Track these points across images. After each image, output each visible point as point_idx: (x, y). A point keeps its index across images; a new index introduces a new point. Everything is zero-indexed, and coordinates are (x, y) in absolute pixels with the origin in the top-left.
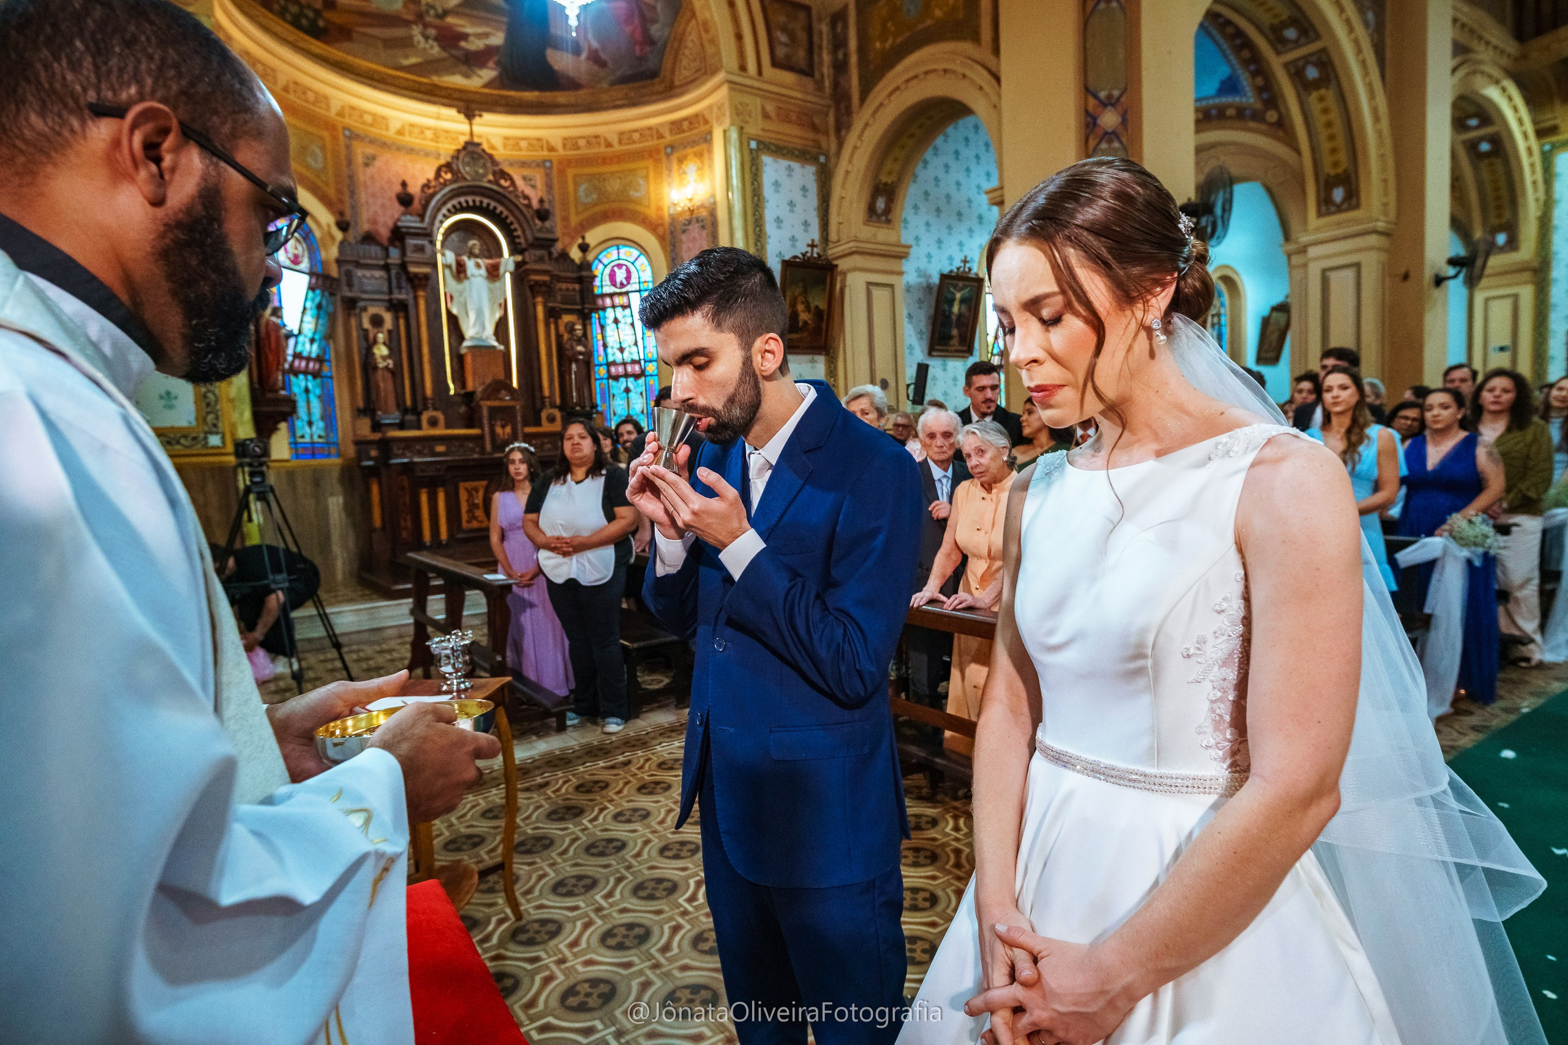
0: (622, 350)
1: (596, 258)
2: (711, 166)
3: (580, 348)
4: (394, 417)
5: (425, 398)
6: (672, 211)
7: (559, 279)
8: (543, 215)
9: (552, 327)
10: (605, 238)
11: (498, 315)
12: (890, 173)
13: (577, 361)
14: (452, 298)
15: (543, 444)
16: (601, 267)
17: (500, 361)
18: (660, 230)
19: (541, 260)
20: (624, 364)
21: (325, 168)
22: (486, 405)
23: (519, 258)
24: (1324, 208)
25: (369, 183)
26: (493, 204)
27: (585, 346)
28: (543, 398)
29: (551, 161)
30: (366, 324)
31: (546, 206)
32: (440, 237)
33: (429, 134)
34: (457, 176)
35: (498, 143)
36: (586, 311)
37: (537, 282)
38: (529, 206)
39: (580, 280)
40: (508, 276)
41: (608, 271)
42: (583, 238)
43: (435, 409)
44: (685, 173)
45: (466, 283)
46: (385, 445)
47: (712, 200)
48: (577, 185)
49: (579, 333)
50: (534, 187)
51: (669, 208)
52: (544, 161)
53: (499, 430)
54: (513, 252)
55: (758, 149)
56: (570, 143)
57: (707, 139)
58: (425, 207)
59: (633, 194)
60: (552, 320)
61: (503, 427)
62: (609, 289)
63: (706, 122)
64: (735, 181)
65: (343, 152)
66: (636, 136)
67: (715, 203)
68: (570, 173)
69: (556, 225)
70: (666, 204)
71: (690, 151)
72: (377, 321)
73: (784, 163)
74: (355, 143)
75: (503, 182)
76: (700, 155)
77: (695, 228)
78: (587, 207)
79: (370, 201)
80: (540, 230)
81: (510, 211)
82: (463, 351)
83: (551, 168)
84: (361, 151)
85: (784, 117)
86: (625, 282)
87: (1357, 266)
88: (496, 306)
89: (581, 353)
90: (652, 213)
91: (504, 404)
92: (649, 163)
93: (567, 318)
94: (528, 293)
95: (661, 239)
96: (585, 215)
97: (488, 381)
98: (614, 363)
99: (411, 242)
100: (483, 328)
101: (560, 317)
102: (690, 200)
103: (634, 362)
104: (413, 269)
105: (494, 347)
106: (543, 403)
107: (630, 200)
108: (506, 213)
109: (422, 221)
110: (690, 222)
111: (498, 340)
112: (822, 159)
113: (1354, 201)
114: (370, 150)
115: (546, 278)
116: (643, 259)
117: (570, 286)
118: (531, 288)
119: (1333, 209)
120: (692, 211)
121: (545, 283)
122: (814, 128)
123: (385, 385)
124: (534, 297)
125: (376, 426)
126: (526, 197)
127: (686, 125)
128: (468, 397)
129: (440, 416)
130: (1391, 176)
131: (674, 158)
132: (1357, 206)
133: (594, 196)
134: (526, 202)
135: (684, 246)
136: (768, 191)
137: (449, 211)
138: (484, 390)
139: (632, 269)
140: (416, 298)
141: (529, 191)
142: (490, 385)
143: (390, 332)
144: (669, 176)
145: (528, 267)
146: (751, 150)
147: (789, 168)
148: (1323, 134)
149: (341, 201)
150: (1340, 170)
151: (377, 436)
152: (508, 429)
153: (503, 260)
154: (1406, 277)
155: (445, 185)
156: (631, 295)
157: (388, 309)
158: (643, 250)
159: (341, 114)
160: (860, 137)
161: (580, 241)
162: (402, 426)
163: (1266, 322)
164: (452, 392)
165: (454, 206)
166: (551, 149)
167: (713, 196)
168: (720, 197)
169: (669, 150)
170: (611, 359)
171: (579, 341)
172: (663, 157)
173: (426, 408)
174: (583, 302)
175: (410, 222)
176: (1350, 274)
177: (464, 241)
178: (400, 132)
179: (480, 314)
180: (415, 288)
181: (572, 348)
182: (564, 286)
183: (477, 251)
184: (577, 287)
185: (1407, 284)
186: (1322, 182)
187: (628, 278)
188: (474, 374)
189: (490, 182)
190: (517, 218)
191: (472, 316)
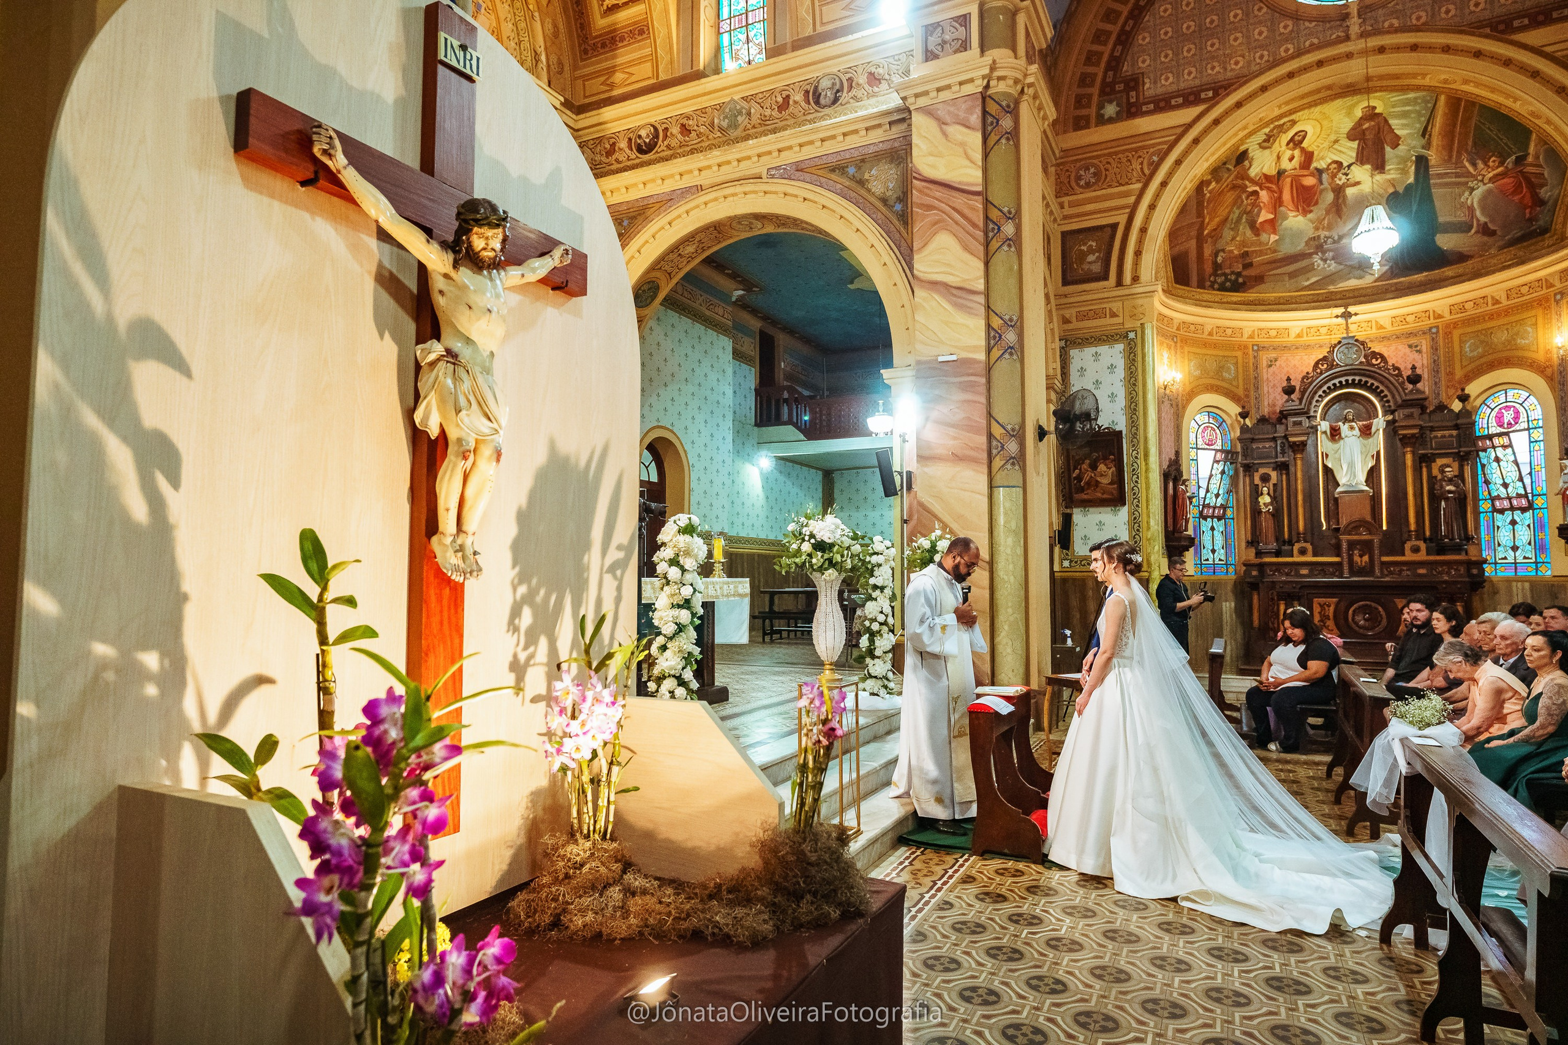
0: (1506, 485)
1: (1480, 404)
3: (1452, 487)
4: (1273, 546)
5: (1299, 534)
6: (1561, 352)
7: (1433, 429)
8: (1415, 379)
9: (1424, 470)
11: (1370, 465)
13: (1447, 499)
14: (1327, 455)
15: (1401, 571)
16: (1486, 411)
17: (1371, 503)
18: (1549, 372)
19: (1410, 416)
20: (1510, 498)
21: (1236, 378)
22: (1344, 538)
25: (1271, 378)
26: (1365, 378)
27: (1456, 486)
28: (1407, 532)
29: (1437, 327)
30: (1257, 481)
31: (1419, 371)
32: (1320, 411)
33: (1324, 331)
34: (1332, 365)
36: (1465, 453)
37: (1405, 436)
38: (1400, 375)
39: (1457, 427)
40: (1380, 433)
41: (1494, 414)
42: (1464, 390)
43: (1306, 541)
45: (1342, 442)
46: (1261, 567)
48: (1462, 342)
49: (1450, 474)
50: (1419, 351)
51: (1555, 349)
52: (1431, 329)
53: (1357, 559)
56: (1457, 308)
58: (1303, 393)
59: (1521, 342)
61: (1361, 556)
62: (1493, 430)
65: (1252, 360)
66: (1524, 290)
68: (1456, 334)
69: (1442, 380)
70: (1552, 347)
72: (1265, 478)
74: (1261, 353)
75: (1374, 361)
78: (1472, 360)
79: (1271, 391)
80: (1410, 393)
81: (1381, 382)
82: (1337, 495)
83: (1438, 332)
84: (1265, 358)
86: (1512, 422)
89: (1450, 492)
90: (1540, 356)
91: (1363, 538)
92: (1538, 312)
94: (1399, 444)
95: (1549, 379)
96: (1470, 367)
98: (1498, 498)
99: (1292, 419)
100: (1356, 476)
101: (1434, 461)
103: (1520, 496)
104: (1291, 439)
105: (1364, 493)
106: (1410, 536)
107: (1518, 348)
108: (1377, 384)
109: (1300, 403)
114: (1273, 355)
115: (1415, 431)
116: (1530, 399)
117: (1447, 433)
118: (1400, 440)
121: (1413, 435)
123: (1267, 524)
124: (1404, 448)
125: (1259, 554)
126: (1396, 368)
129: (1309, 547)
131: (1564, 303)
133: (1481, 350)
134: (1395, 372)
137: (1324, 392)
138: (1346, 527)
140: (1295, 459)
141: (1401, 361)
143: (1274, 485)
144: (1559, 320)
145: (1398, 423)
149: (1247, 396)
151: (1258, 561)
152: (1366, 558)
153: (1375, 421)
155: (1321, 373)
156: (1517, 434)
157: (1274, 469)
158: (1532, 392)
159: (1251, 337)
161: (1460, 393)
162: (1278, 554)
164: (1323, 528)
165: (1329, 388)
166: (1440, 316)
169: (1558, 297)
170: (1494, 494)
171: (1449, 482)
172: (1554, 305)
173: (1299, 541)
174: (1462, 446)
175: (1295, 405)
178: (1299, 336)
179: (1351, 465)
180: (1294, 451)
181: (1442, 487)
182: (1439, 434)
184: (1454, 433)
187: (1516, 418)
189: (1361, 363)
190: (1387, 387)
191: (1345, 467)
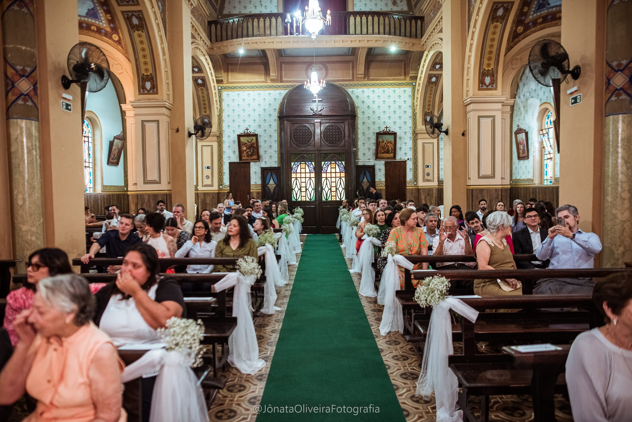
24: (142, 91)
87: (158, 121)
113: (155, 90)
119: (146, 92)
130: (170, 81)
132: (157, 93)
148: (141, 54)
150: (149, 74)
154: (178, 131)
163: (111, 144)
176: (154, 125)
185: (178, 133)
186: (141, 77)
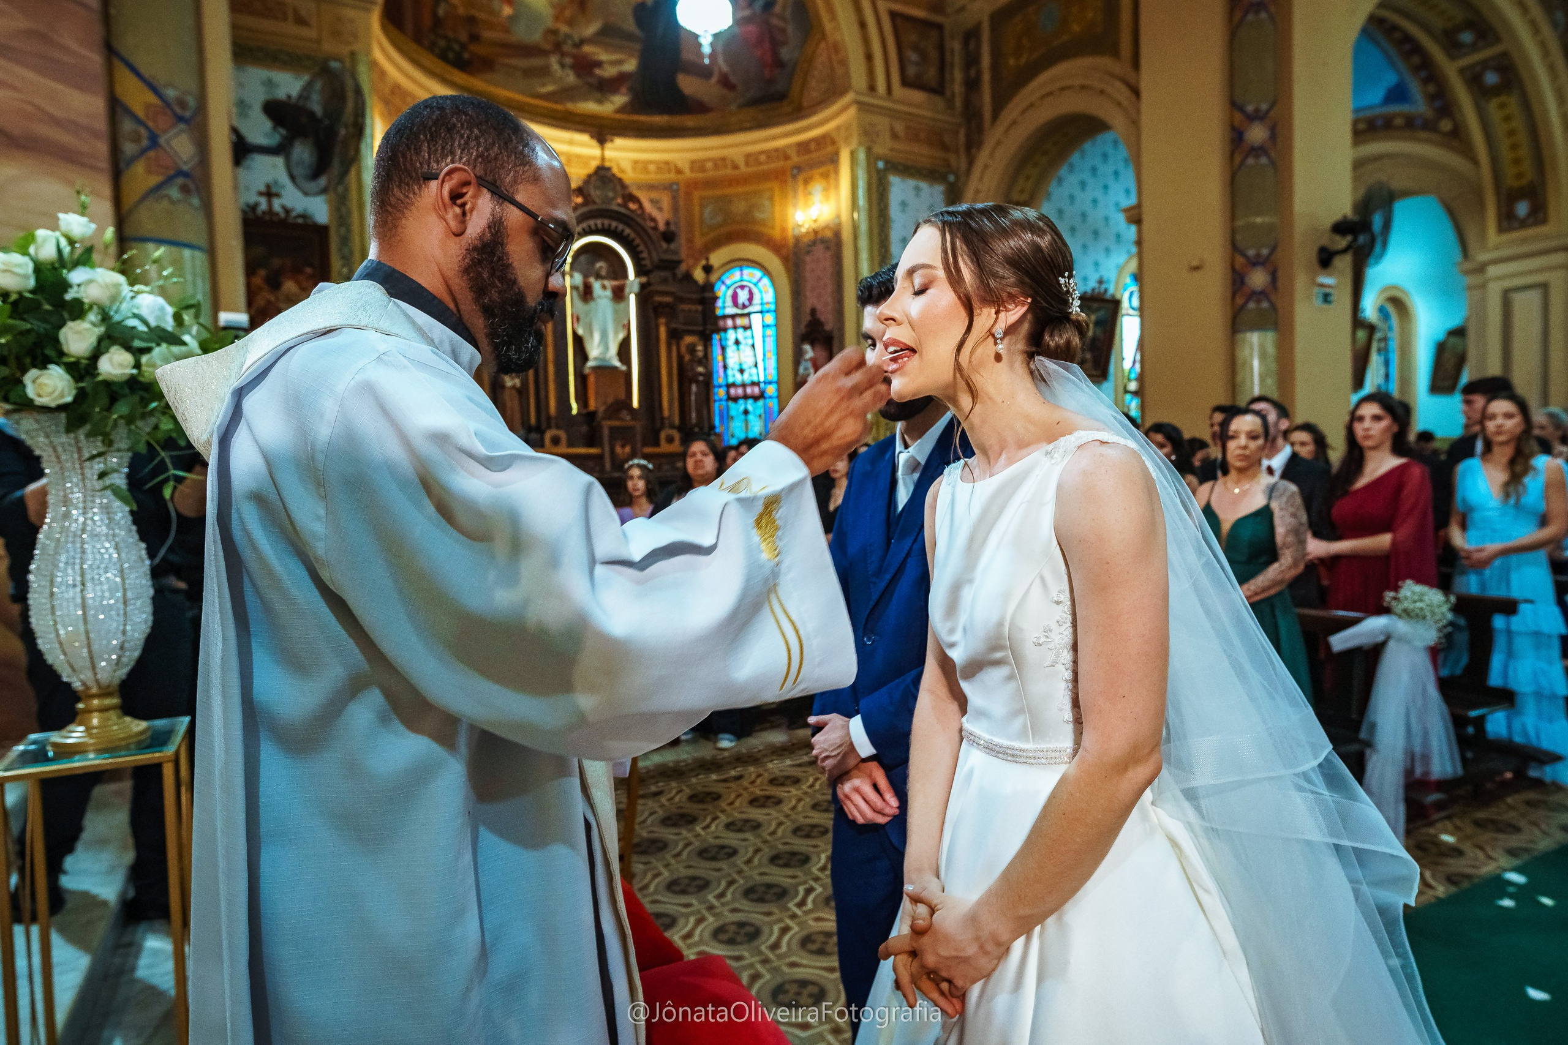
0: (742, 371)
1: (719, 279)
2: (837, 186)
3: (701, 369)
5: (549, 418)
6: (796, 232)
7: (680, 300)
8: (669, 236)
9: (674, 348)
10: (729, 259)
11: (621, 336)
12: (1022, 191)
13: (697, 382)
14: (578, 319)
15: (663, 463)
16: (723, 288)
17: (622, 381)
18: (784, 251)
19: (665, 281)
20: (744, 385)
22: (607, 424)
23: (644, 279)
24: (1505, 224)
26: (621, 227)
27: (706, 367)
28: (662, 418)
29: (677, 184)
31: (673, 228)
32: (569, 260)
34: (588, 200)
35: (627, 166)
36: (708, 332)
37: (661, 304)
38: (655, 228)
39: (702, 301)
40: (632, 299)
41: (730, 292)
42: (707, 259)
43: (558, 427)
44: (810, 194)
45: (592, 304)
47: (837, 221)
48: (702, 207)
49: (700, 354)
50: (660, 209)
51: (793, 229)
52: (672, 184)
53: (618, 450)
54: (639, 273)
55: (886, 169)
56: (697, 165)
57: (833, 160)
59: (758, 215)
60: (674, 341)
61: (623, 446)
62: (731, 310)
63: (833, 142)
64: (862, 201)
66: (763, 158)
67: (839, 224)
68: (697, 195)
69: (681, 246)
70: (790, 224)
71: (816, 172)
73: (911, 183)
75: (633, 206)
76: (826, 176)
77: (819, 250)
78: (712, 228)
80: (666, 251)
81: (638, 234)
82: (587, 371)
83: (677, 190)
85: (913, 135)
86: (747, 303)
87: (1544, 285)
88: (620, 327)
89: (701, 374)
90: (776, 233)
91: (625, 424)
92: (775, 185)
93: (689, 339)
94: (651, 314)
95: (785, 260)
96: (712, 235)
97: (610, 400)
98: (734, 385)
100: (607, 348)
101: (682, 339)
102: (815, 221)
103: (753, 384)
105: (615, 368)
106: (663, 423)
107: (754, 221)
108: (633, 235)
110: (814, 243)
111: (621, 360)
112: (951, 178)
113: (1541, 216)
115: (668, 299)
116: (766, 281)
117: (693, 307)
118: (655, 309)
119: (1516, 224)
120: (816, 232)
121: (667, 305)
122: (944, 147)
123: (511, 402)
124: (657, 317)
126: (653, 220)
127: (813, 146)
128: (588, 416)
129: (562, 434)
131: (800, 179)
132: (1545, 222)
133: (719, 219)
134: (652, 224)
135: (808, 267)
136: (894, 211)
138: (606, 411)
139: (755, 290)
141: (655, 213)
142: (612, 404)
144: (795, 196)
145: (652, 288)
146: (878, 171)
147: (917, 189)
150: (1524, 182)
152: (628, 449)
153: (628, 282)
156: (752, 316)
158: (767, 272)
160: (991, 155)
161: (704, 262)
163: (1441, 348)
164: (575, 411)
165: (584, 229)
166: (679, 171)
167: (838, 216)
168: (845, 217)
169: (795, 171)
170: (731, 380)
171: (700, 362)
172: (790, 180)
173: (549, 427)
174: (705, 323)
176: (1536, 296)
177: (593, 263)
179: (604, 335)
181: (693, 369)
182: (685, 307)
183: (603, 273)
184: (700, 308)
186: (1503, 196)
187: (750, 299)
188: (597, 394)
189: (619, 205)
190: (642, 239)
191: (597, 337)
